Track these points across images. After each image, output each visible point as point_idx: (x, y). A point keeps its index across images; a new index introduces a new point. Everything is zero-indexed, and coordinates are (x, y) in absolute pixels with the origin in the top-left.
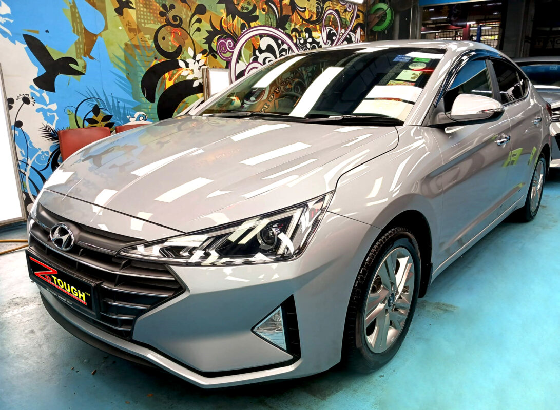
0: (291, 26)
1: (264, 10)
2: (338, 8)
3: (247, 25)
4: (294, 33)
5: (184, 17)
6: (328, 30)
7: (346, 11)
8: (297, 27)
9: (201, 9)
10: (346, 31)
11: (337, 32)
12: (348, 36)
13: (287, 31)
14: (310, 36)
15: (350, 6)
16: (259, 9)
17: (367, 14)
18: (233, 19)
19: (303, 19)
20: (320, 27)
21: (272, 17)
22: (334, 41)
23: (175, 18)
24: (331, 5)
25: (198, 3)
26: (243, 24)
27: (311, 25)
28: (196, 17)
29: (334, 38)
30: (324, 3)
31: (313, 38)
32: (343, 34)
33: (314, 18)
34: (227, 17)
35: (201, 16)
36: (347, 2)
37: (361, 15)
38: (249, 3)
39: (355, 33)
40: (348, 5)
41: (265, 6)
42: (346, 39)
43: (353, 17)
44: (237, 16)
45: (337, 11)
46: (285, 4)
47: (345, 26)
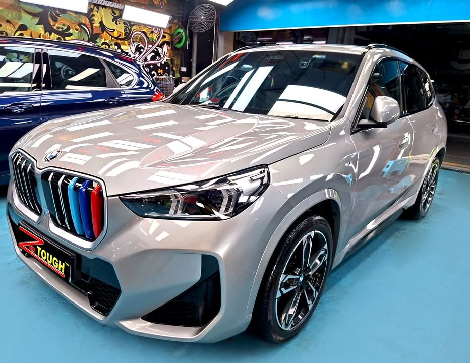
0: (101, 41)
1: (77, 30)
2: (144, 30)
3: (62, 39)
4: (104, 46)
5: (9, 32)
6: (136, 45)
7: (152, 32)
8: (107, 41)
9: (23, 28)
10: (153, 46)
11: (145, 47)
12: (156, 50)
13: (97, 44)
14: (119, 48)
15: (156, 29)
16: (73, 28)
17: (172, 36)
18: (50, 34)
19: (112, 37)
20: (128, 42)
21: (84, 34)
22: (142, 52)
23: (1, 32)
24: (138, 28)
25: (20, 23)
26: (58, 38)
27: (119, 41)
28: (19, 32)
29: (142, 50)
30: (132, 26)
31: (122, 50)
32: (151, 48)
33: (123, 36)
34: (45, 33)
35: (23, 32)
36: (153, 27)
37: (167, 36)
38: (64, 25)
39: (163, 49)
40: (154, 29)
41: (78, 27)
42: (153, 52)
43: (159, 37)
44: (53, 33)
45: (144, 33)
46: (96, 26)
47: (152, 42)
